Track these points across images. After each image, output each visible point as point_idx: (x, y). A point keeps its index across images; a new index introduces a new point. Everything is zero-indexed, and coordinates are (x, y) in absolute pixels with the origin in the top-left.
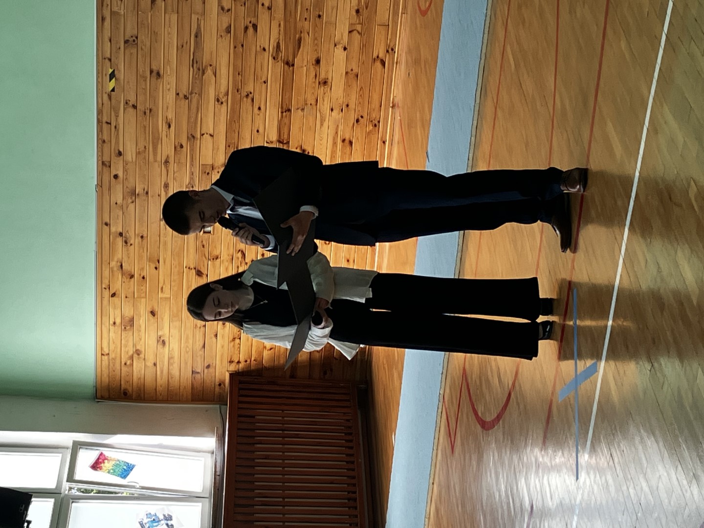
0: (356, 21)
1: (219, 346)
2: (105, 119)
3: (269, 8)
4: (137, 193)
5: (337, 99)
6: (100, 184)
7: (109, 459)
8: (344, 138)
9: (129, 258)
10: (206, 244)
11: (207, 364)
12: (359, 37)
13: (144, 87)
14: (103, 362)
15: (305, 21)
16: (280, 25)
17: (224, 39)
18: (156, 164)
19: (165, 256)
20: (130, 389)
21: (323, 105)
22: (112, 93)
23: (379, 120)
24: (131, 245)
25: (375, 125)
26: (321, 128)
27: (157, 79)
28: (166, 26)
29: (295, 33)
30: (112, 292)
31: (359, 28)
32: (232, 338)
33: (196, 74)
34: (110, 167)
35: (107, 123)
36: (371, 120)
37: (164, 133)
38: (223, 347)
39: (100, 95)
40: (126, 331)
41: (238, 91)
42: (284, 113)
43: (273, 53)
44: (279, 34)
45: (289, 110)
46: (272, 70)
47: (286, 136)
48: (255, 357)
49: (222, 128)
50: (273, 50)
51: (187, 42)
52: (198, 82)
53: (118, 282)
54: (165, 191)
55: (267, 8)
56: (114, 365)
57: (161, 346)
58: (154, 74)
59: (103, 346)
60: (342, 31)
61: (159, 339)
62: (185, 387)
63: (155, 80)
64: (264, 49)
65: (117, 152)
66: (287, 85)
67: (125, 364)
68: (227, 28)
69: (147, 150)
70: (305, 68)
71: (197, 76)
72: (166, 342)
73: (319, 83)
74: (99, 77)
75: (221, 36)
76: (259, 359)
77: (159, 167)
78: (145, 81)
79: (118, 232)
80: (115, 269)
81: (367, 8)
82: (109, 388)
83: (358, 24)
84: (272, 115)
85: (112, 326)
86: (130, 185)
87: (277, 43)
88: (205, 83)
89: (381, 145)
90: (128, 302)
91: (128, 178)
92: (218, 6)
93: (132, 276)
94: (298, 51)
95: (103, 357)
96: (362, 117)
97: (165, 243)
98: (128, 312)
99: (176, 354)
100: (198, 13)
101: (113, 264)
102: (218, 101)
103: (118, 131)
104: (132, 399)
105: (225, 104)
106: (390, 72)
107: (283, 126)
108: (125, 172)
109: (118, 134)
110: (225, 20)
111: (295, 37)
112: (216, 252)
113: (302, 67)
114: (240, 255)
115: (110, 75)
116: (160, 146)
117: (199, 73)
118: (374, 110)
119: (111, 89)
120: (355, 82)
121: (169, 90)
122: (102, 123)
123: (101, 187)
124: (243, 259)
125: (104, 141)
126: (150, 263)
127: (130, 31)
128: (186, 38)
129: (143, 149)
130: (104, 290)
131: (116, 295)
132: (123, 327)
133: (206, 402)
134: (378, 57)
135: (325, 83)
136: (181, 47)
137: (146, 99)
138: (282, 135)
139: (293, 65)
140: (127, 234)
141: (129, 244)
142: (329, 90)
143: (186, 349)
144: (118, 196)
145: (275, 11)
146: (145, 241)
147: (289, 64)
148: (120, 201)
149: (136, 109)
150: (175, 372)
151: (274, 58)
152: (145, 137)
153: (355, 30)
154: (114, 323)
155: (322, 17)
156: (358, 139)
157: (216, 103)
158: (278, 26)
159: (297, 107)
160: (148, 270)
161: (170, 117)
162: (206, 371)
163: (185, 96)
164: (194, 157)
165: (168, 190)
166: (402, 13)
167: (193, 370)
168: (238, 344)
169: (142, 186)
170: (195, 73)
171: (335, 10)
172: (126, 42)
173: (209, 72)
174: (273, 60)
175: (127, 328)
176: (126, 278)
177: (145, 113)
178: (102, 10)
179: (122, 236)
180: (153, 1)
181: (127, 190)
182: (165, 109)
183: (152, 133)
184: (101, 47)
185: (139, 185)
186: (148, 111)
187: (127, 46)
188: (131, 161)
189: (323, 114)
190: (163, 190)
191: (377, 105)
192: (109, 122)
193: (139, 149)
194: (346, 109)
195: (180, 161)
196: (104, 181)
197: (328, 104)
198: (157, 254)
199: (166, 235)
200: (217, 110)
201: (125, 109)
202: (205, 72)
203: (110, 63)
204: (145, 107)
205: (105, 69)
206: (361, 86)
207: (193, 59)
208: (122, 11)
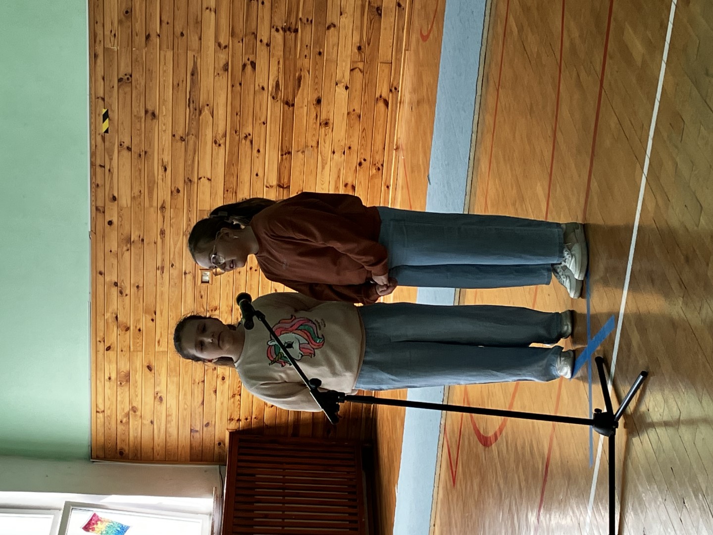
0: (358, 59)
1: (218, 403)
2: (98, 162)
3: (268, 45)
4: (132, 240)
5: (339, 141)
6: (94, 231)
7: (102, 520)
8: (346, 182)
9: (124, 308)
10: (205, 295)
11: (206, 422)
12: (361, 75)
13: (139, 129)
14: (98, 421)
15: (305, 58)
16: (279, 62)
17: (221, 77)
18: (152, 210)
19: (162, 307)
20: (126, 448)
21: (324, 146)
22: (106, 134)
23: (382, 163)
24: (126, 295)
25: (379, 169)
26: (322, 171)
27: (152, 119)
28: (161, 63)
29: (295, 71)
30: (107, 345)
31: (361, 65)
32: (232, 394)
33: (192, 115)
34: (104, 212)
35: (101, 166)
36: (374, 163)
37: (160, 177)
38: (222, 404)
39: (93, 137)
40: (122, 386)
41: (236, 132)
42: (284, 156)
43: (272, 92)
44: (279, 72)
45: (290, 153)
46: (272, 110)
47: (286, 180)
48: (256, 415)
49: (220, 170)
50: (272, 89)
52: (195, 123)
53: (113, 334)
54: (161, 238)
55: (265, 45)
56: (110, 423)
57: (159, 403)
58: (149, 114)
59: (98, 403)
60: (344, 69)
61: (156, 395)
62: (183, 446)
63: (150, 121)
64: (263, 88)
65: (111, 197)
66: (287, 126)
67: (121, 422)
68: (224, 65)
69: (142, 195)
70: (306, 108)
71: (193, 117)
72: (163, 399)
73: (320, 124)
74: (92, 117)
75: (218, 74)
76: (260, 417)
77: (155, 212)
78: (140, 121)
79: (113, 282)
80: (110, 321)
81: (369, 44)
82: (104, 447)
83: (360, 61)
84: (272, 157)
85: (107, 381)
86: (126, 231)
87: (276, 82)
88: (202, 123)
89: (385, 190)
90: (124, 356)
91: (123, 225)
92: (215, 42)
93: (128, 329)
94: (298, 90)
95: (98, 413)
96: (365, 160)
97: (162, 293)
98: (124, 366)
99: (174, 412)
100: (194, 50)
101: (107, 315)
102: (216, 142)
103: (112, 174)
104: (129, 459)
105: (223, 146)
106: (394, 113)
107: (284, 171)
108: (120, 219)
109: (112, 178)
110: (223, 57)
111: (295, 75)
112: (215, 303)
113: (302, 107)
115: (104, 115)
116: (155, 189)
117: (196, 112)
118: (377, 153)
119: (104, 130)
120: (357, 124)
121: (165, 131)
122: (95, 165)
123: (95, 234)
125: (98, 185)
126: (147, 315)
127: (124, 69)
128: (183, 75)
129: (138, 193)
130: (98, 343)
131: (111, 349)
132: (119, 383)
133: (206, 463)
134: (381, 96)
135: (326, 124)
136: (176, 86)
137: (140, 140)
138: (282, 179)
139: (293, 105)
140: (123, 284)
141: (124, 295)
142: (330, 130)
143: (184, 406)
144: (113, 244)
145: (274, 48)
146: (141, 291)
147: (289, 104)
148: (114, 249)
149: (131, 151)
150: (173, 431)
151: (273, 98)
152: (141, 182)
153: (356, 68)
154: (110, 378)
155: (322, 54)
156: (360, 183)
157: (214, 144)
158: (277, 63)
159: (297, 149)
160: (144, 322)
161: (165, 160)
162: (205, 429)
163: (181, 137)
164: (191, 203)
165: (164, 237)
166: (405, 50)
167: (192, 428)
168: (239, 400)
169: (137, 233)
170: (191, 113)
171: (335, 48)
172: (120, 80)
173: (206, 111)
174: (272, 99)
175: (123, 384)
176: (122, 331)
177: (140, 155)
178: (95, 46)
179: (117, 286)
180: (148, 37)
181: (123, 237)
182: (161, 152)
183: (148, 177)
184: (94, 85)
185: (135, 232)
186: (143, 154)
187: (121, 85)
188: (126, 206)
189: (324, 157)
190: (159, 236)
191: (381, 147)
192: (103, 165)
193: (134, 194)
194: (348, 151)
195: (177, 207)
196: (98, 227)
197: (329, 146)
198: (154, 306)
199: (162, 284)
200: (214, 153)
201: (119, 152)
202: (202, 112)
203: (103, 102)
204: (140, 149)
205: (98, 109)
206: (363, 128)
207: (189, 99)
208: (115, 48)
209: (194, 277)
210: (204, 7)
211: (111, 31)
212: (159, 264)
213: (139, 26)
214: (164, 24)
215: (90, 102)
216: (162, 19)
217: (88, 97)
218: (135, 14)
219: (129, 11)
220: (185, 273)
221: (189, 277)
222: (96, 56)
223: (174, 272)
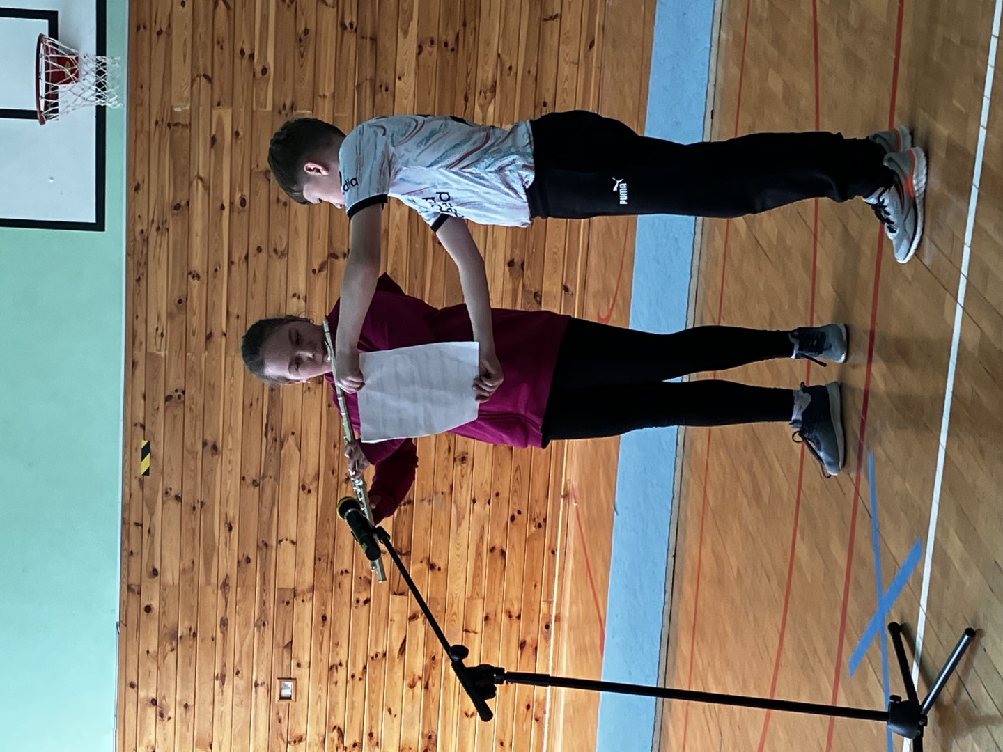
2: (134, 519)
4: (179, 635)
5: (482, 485)
6: (124, 622)
8: (492, 545)
10: (284, 717)
13: (193, 468)
17: (313, 392)
18: (209, 589)
19: (221, 738)
21: (461, 493)
22: (145, 477)
23: (543, 517)
24: (169, 718)
25: (540, 526)
26: (457, 529)
27: (213, 455)
28: (227, 374)
33: (270, 448)
34: (139, 593)
35: (137, 524)
36: (533, 517)
37: (222, 540)
39: (127, 481)
41: (333, 473)
45: (410, 503)
47: (405, 542)
49: (310, 529)
51: (258, 399)
52: (274, 459)
54: (222, 632)
58: (209, 447)
63: (210, 457)
65: (151, 569)
69: (196, 566)
70: (433, 437)
71: (272, 451)
73: (455, 459)
74: (126, 453)
75: (309, 389)
77: (214, 593)
78: (195, 458)
79: (151, 698)
86: (170, 621)
88: (284, 461)
89: (549, 557)
91: (167, 612)
96: (519, 512)
97: (222, 715)
102: (303, 488)
103: (153, 536)
105: (314, 493)
107: (401, 528)
108: (163, 603)
109: (152, 542)
112: (301, 730)
114: (335, 734)
115: (143, 449)
116: (215, 559)
117: (276, 445)
118: (537, 501)
119: (143, 471)
120: (508, 459)
121: (230, 472)
122: (129, 524)
123: (126, 625)
124: (340, 741)
125: (132, 553)
127: (175, 383)
128: (257, 392)
129: (191, 565)
135: (464, 459)
136: (248, 406)
137: (195, 485)
138: (400, 542)
140: (164, 702)
141: (166, 719)
142: (469, 470)
144: (151, 640)
146: (191, 713)
148: (153, 649)
149: (181, 501)
152: (194, 546)
156: (513, 546)
157: (301, 491)
159: (420, 497)
161: (231, 514)
163: (254, 481)
164: (267, 578)
165: (227, 630)
169: (187, 624)
172: (168, 398)
173: (291, 441)
177: (194, 508)
178: (133, 351)
179: (156, 705)
180: (209, 337)
181: (166, 631)
182: (224, 501)
183: (204, 539)
184: (130, 406)
185: (183, 622)
186: (198, 506)
187: (168, 407)
188: (172, 584)
189: (460, 508)
190: (219, 629)
191: (542, 494)
192: (139, 522)
193: (184, 565)
194: (495, 500)
195: (246, 584)
196: (130, 615)
197: (468, 491)
198: (209, 735)
199: (221, 702)
200: (302, 502)
201: (163, 503)
202: (285, 443)
203: (142, 432)
204: (194, 499)
205: (135, 440)
206: (516, 466)
207: (267, 426)
208: (163, 354)
209: (269, 691)
210: (290, 293)
211: (157, 329)
212: (218, 671)
213: (196, 322)
214: (233, 319)
215: (125, 430)
216: (230, 309)
217: (121, 424)
218: (192, 302)
219: (184, 299)
220: (256, 685)
221: (262, 690)
222: (134, 364)
223: (240, 683)
